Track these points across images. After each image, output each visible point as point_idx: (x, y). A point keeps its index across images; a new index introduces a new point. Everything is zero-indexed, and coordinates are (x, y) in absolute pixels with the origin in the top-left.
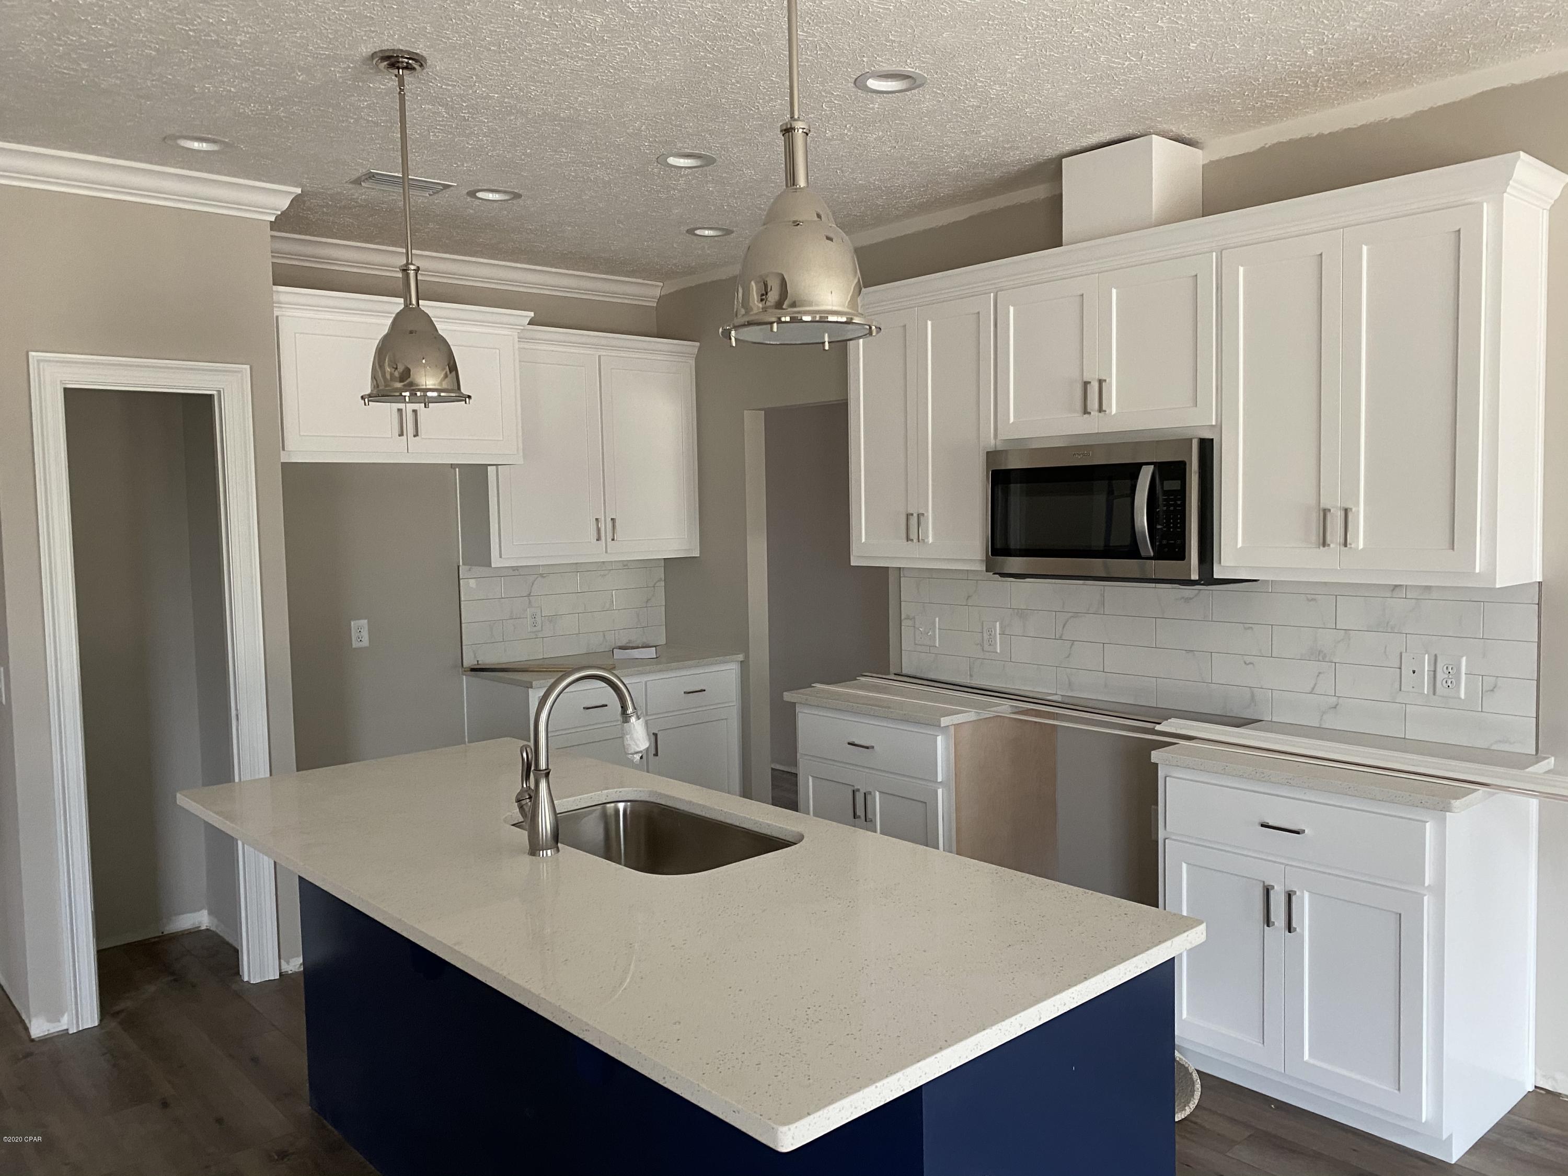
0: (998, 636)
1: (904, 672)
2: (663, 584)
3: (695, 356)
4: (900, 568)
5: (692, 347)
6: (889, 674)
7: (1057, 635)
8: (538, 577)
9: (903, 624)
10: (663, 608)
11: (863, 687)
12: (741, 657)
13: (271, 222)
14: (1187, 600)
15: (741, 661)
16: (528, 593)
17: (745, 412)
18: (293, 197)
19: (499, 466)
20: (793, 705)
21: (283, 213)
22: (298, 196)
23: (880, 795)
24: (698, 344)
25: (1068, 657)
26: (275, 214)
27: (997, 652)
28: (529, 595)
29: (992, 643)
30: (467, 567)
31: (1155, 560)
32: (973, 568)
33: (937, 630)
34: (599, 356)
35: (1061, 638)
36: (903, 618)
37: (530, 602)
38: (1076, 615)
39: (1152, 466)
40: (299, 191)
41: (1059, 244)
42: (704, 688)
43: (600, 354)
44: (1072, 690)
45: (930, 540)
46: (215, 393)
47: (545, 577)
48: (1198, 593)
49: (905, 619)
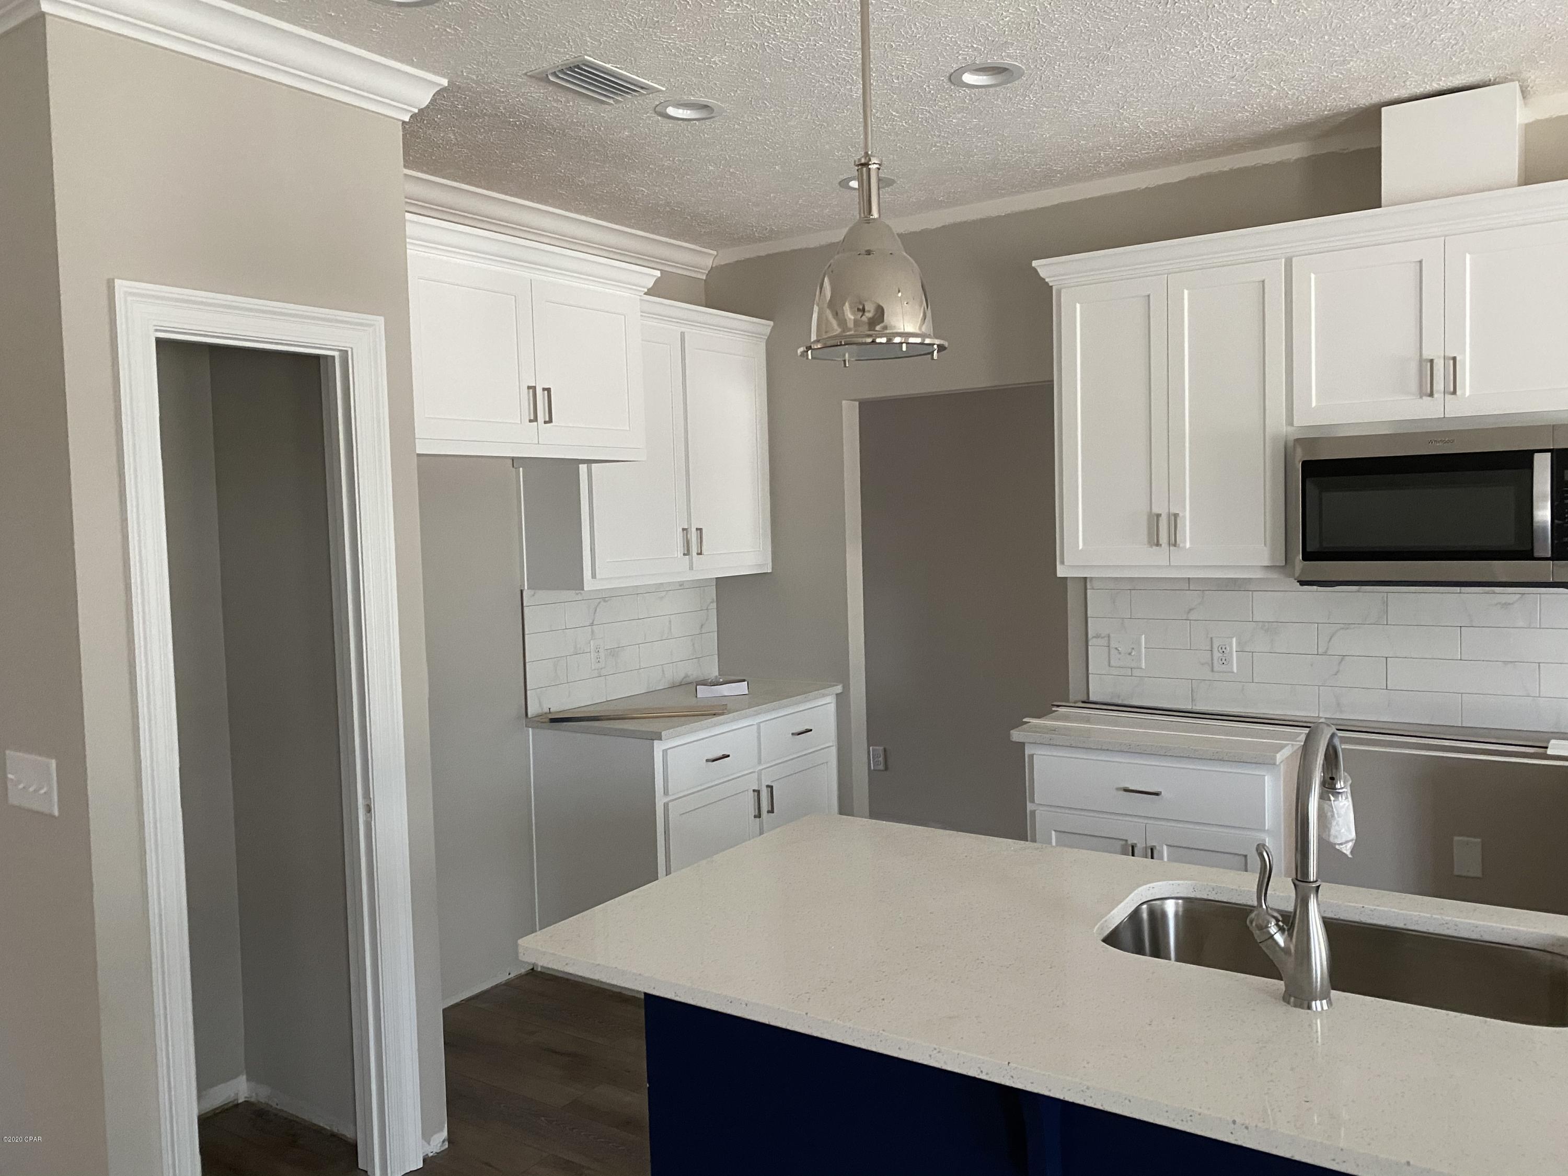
0: (1235, 654)
1: (1092, 698)
2: (715, 605)
3: (766, 338)
4: (1085, 578)
5: (764, 326)
6: (1068, 701)
7: (1320, 650)
8: (599, 603)
9: (1090, 643)
10: (716, 634)
11: (1066, 718)
12: (839, 689)
13: (404, 122)
14: (1506, 605)
15: (837, 695)
16: (591, 621)
17: (844, 402)
18: (438, 89)
19: (594, 465)
20: (1022, 745)
21: (421, 110)
22: (444, 89)
23: (1168, 849)
24: (771, 323)
25: (1336, 674)
26: (411, 111)
27: (1233, 672)
28: (592, 624)
29: (1225, 661)
30: (532, 592)
31: (1553, 560)
32: (1258, 577)
33: (1143, 650)
34: (683, 334)
35: (1325, 654)
36: (1090, 636)
37: (593, 632)
38: (1347, 626)
39: (1549, 455)
40: (445, 82)
41: (1376, 203)
42: (809, 728)
43: (683, 330)
44: (1341, 712)
45: (1188, 545)
46: (336, 354)
47: (608, 600)
48: (1521, 598)
49: (1093, 637)
